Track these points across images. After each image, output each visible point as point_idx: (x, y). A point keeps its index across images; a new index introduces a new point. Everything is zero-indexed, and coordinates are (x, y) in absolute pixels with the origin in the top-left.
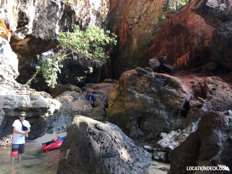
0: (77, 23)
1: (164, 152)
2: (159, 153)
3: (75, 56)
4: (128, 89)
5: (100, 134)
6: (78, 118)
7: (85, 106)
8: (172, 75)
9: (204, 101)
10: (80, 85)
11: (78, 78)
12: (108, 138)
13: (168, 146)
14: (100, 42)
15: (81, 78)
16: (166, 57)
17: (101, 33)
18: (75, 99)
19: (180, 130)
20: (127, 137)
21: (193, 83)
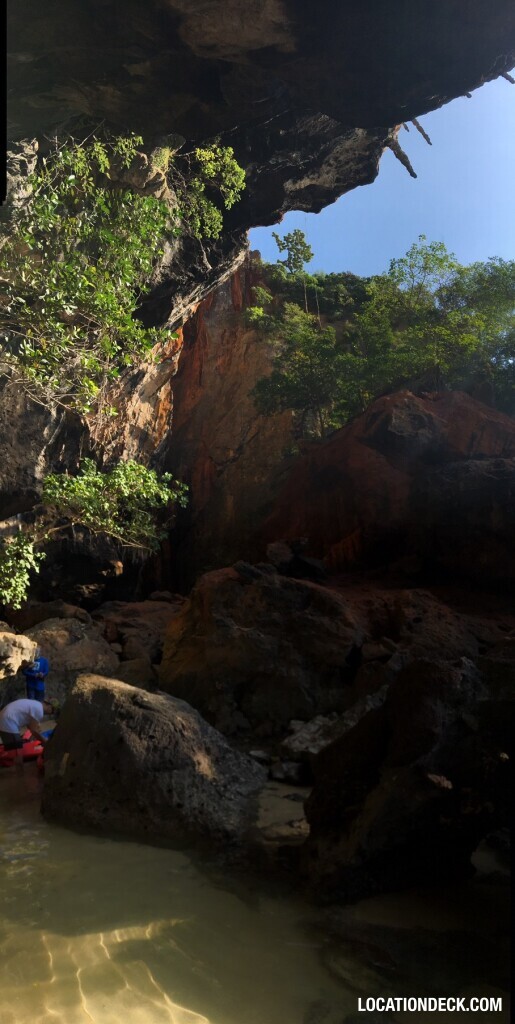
0: (92, 455)
1: (296, 761)
2: (284, 766)
3: (77, 531)
4: (214, 615)
5: (146, 719)
6: (87, 679)
7: (100, 657)
8: (321, 584)
9: (397, 646)
10: (90, 605)
11: (84, 587)
12: (165, 728)
13: (307, 748)
14: (147, 499)
15: (92, 587)
16: (306, 539)
17: (149, 478)
18: (74, 639)
19: (335, 714)
20: (210, 729)
21: (369, 603)
